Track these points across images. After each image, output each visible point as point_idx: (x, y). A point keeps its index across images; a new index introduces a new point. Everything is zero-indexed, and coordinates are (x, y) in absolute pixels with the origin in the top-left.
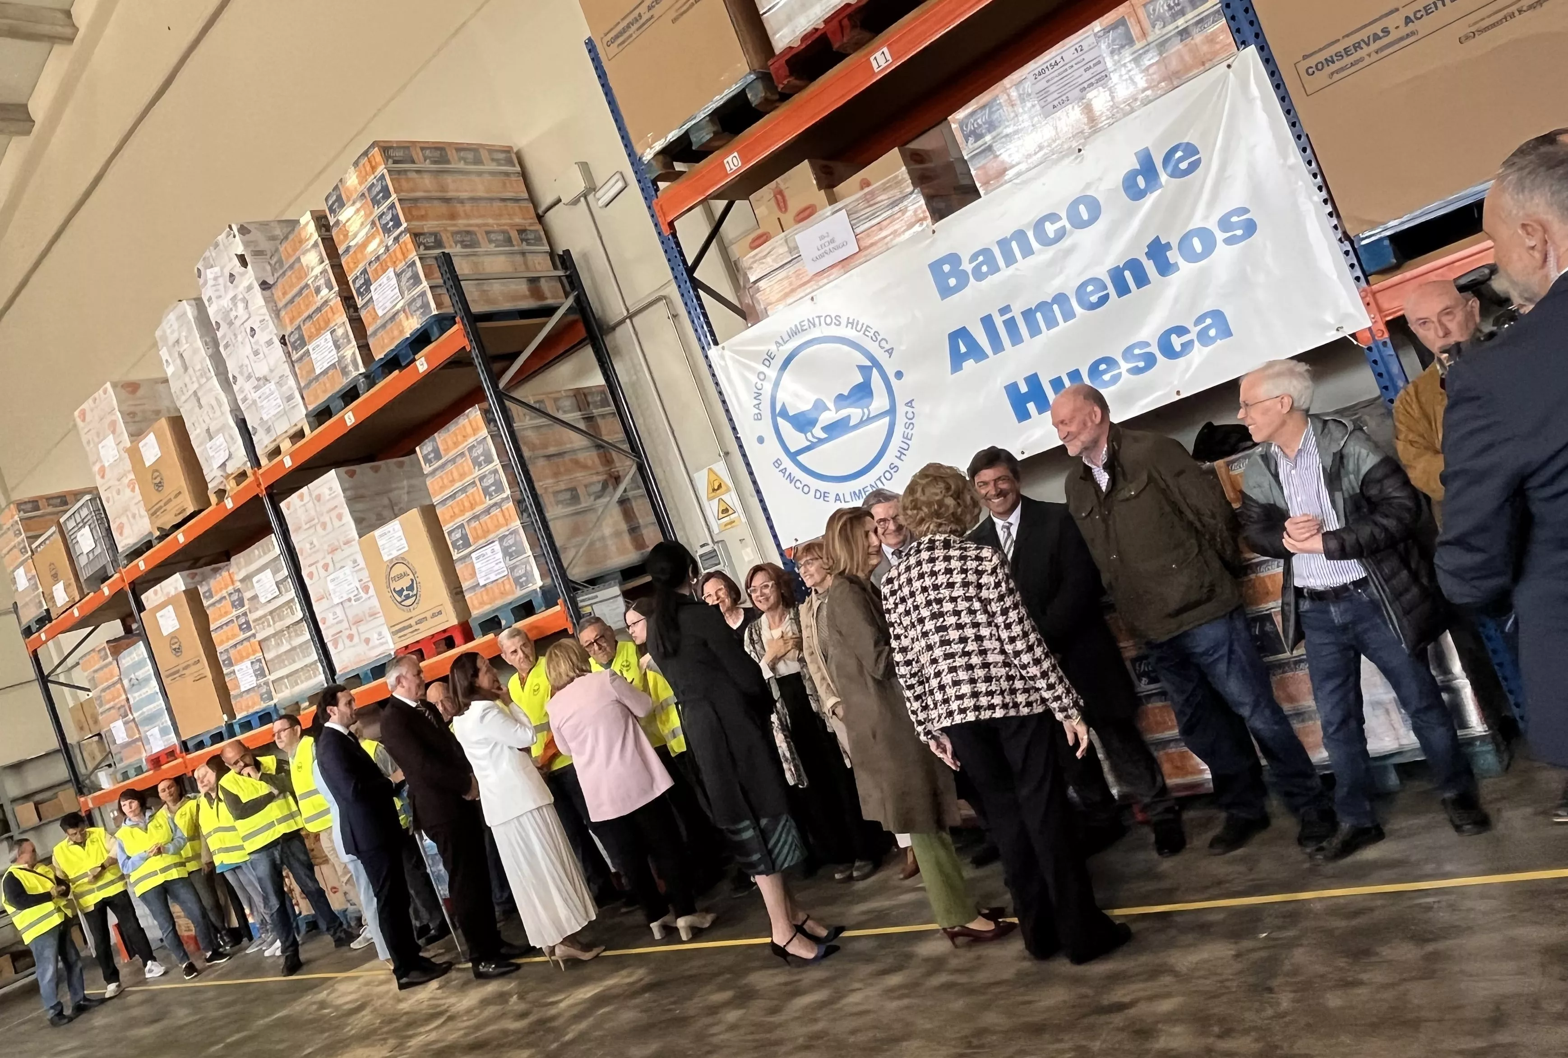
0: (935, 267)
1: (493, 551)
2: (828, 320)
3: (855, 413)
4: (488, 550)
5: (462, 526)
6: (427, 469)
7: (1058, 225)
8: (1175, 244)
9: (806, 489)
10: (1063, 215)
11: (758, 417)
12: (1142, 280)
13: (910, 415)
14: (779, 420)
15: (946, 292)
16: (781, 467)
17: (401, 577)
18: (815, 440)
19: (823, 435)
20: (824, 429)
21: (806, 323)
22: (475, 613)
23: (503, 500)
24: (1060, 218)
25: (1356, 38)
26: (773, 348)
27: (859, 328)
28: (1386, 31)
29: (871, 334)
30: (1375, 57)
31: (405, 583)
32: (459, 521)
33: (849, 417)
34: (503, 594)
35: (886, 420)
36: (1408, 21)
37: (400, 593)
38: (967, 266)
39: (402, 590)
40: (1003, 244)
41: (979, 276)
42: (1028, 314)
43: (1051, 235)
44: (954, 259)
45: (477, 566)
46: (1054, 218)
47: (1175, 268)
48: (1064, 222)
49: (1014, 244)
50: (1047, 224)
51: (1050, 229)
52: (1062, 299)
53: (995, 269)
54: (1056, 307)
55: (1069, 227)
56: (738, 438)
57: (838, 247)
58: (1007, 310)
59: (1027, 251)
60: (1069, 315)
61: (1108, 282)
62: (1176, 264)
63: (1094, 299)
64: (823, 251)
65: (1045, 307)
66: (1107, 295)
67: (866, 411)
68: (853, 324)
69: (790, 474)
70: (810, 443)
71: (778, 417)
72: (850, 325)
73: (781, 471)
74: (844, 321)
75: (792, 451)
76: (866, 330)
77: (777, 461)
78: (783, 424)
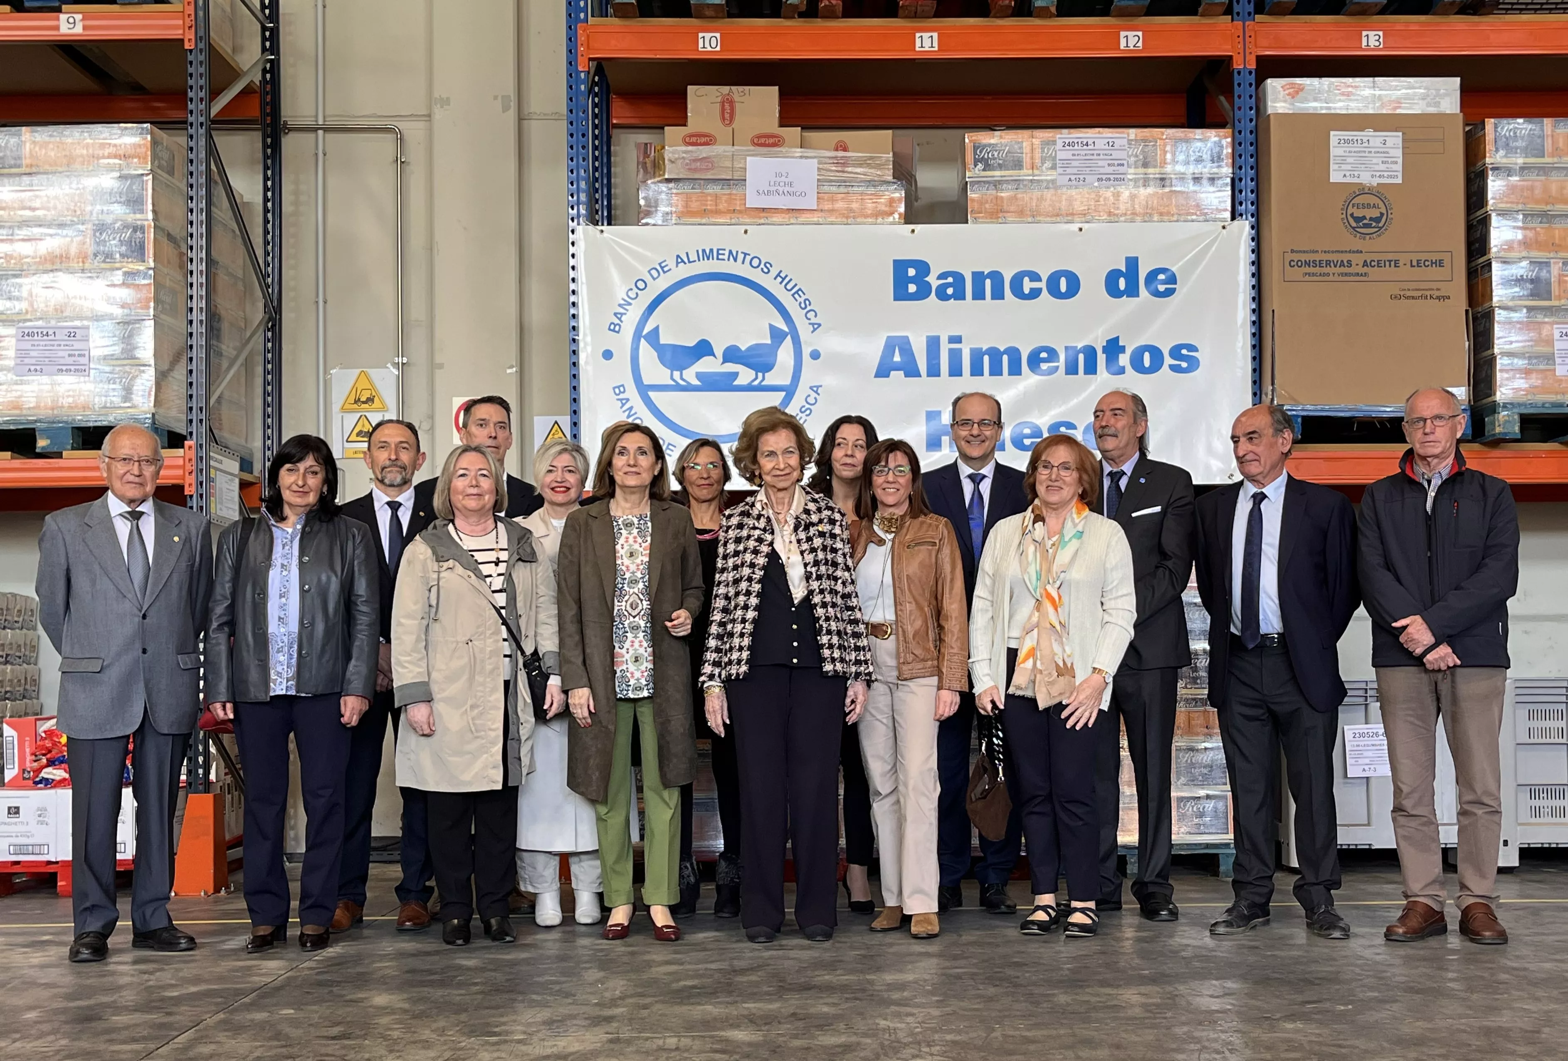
0: (900, 266)
2: (755, 262)
3: (746, 374)
4: (61, 331)
7: (1036, 285)
8: (1129, 351)
10: (1044, 279)
11: (615, 328)
12: (1091, 368)
13: (811, 399)
14: (644, 343)
15: (901, 294)
16: (621, 396)
18: (681, 383)
19: (696, 382)
21: (727, 253)
24: (1040, 280)
25: (1330, 257)
27: (789, 287)
28: (1349, 262)
29: (802, 300)
30: (1336, 278)
33: (735, 375)
35: (780, 395)
36: (1365, 264)
38: (933, 280)
40: (978, 277)
41: (942, 295)
42: (977, 354)
43: (1026, 291)
44: (923, 268)
46: (1035, 277)
47: (1122, 371)
48: (1043, 285)
49: (988, 282)
50: (1026, 279)
51: (1028, 285)
52: (1014, 353)
53: (960, 295)
54: (1005, 358)
55: (1045, 291)
56: (574, 340)
57: (794, 194)
58: (957, 339)
59: (998, 294)
60: (1015, 370)
61: (1062, 357)
62: (1124, 368)
63: (1044, 366)
64: (774, 188)
65: (995, 355)
66: (1057, 368)
67: (760, 375)
68: (784, 279)
69: (631, 408)
70: (673, 383)
71: (642, 340)
72: (779, 279)
73: (621, 400)
74: (774, 272)
75: (646, 383)
76: (797, 292)
77: (618, 387)
78: (645, 349)
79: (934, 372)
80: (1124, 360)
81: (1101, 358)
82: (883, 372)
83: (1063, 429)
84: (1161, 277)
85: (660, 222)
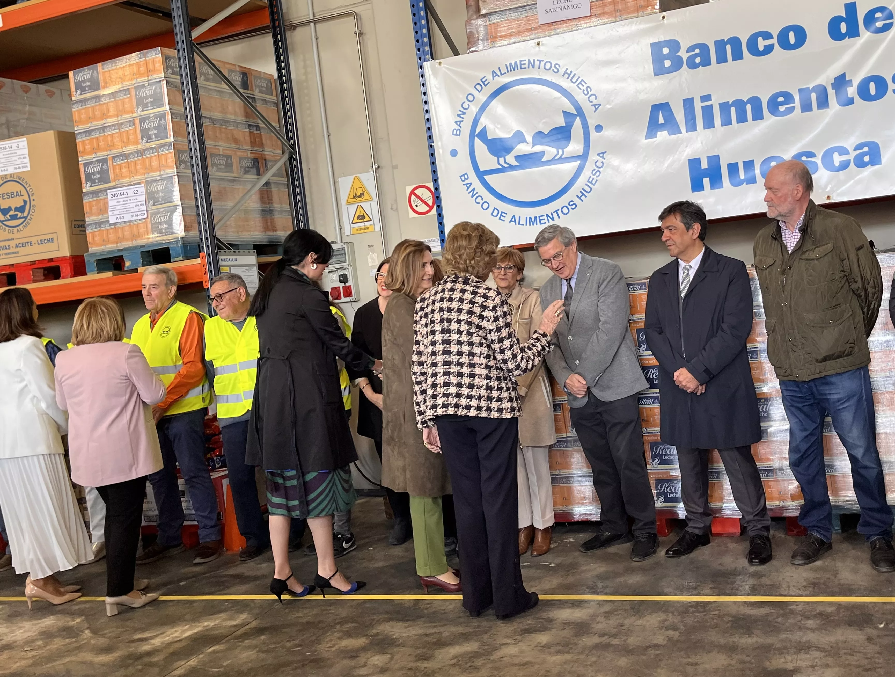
0: (656, 47)
1: (136, 192)
2: (548, 66)
3: (550, 151)
4: (130, 191)
5: (104, 161)
6: (76, 96)
7: (769, 42)
8: (855, 83)
9: (485, 206)
10: (775, 36)
11: (457, 133)
12: (825, 104)
13: (599, 164)
14: (477, 140)
15: (658, 70)
16: (467, 182)
17: (12, 195)
18: (506, 166)
19: (515, 163)
20: (517, 157)
21: (526, 63)
22: (92, 249)
23: (163, 145)
24: (772, 37)
26: (489, 77)
27: (574, 80)
29: (584, 88)
31: (18, 202)
32: (101, 155)
33: (543, 153)
34: (134, 237)
35: (576, 164)
37: (5, 212)
38: (684, 55)
39: (10, 209)
40: (720, 45)
41: (692, 65)
42: (725, 107)
43: (761, 48)
44: (674, 45)
45: (111, 203)
46: (767, 35)
47: (851, 102)
48: (774, 41)
49: (728, 47)
50: (760, 39)
51: (761, 43)
52: (755, 102)
53: (707, 62)
54: (749, 107)
55: (777, 46)
56: (431, 146)
57: (573, 7)
58: (706, 98)
59: (738, 56)
60: (758, 116)
61: (797, 98)
62: (852, 98)
63: (782, 108)
64: (558, 6)
65: (740, 105)
66: (794, 107)
67: (560, 151)
68: (569, 75)
69: (474, 190)
70: (500, 167)
71: (476, 138)
72: (566, 75)
73: (466, 185)
74: (562, 71)
75: (481, 170)
76: (580, 83)
77: (464, 175)
78: (479, 144)
79: (692, 127)
80: (852, 91)
81: (831, 93)
82: (649, 133)
83: (804, 158)
84: (878, 15)
85: (481, 48)
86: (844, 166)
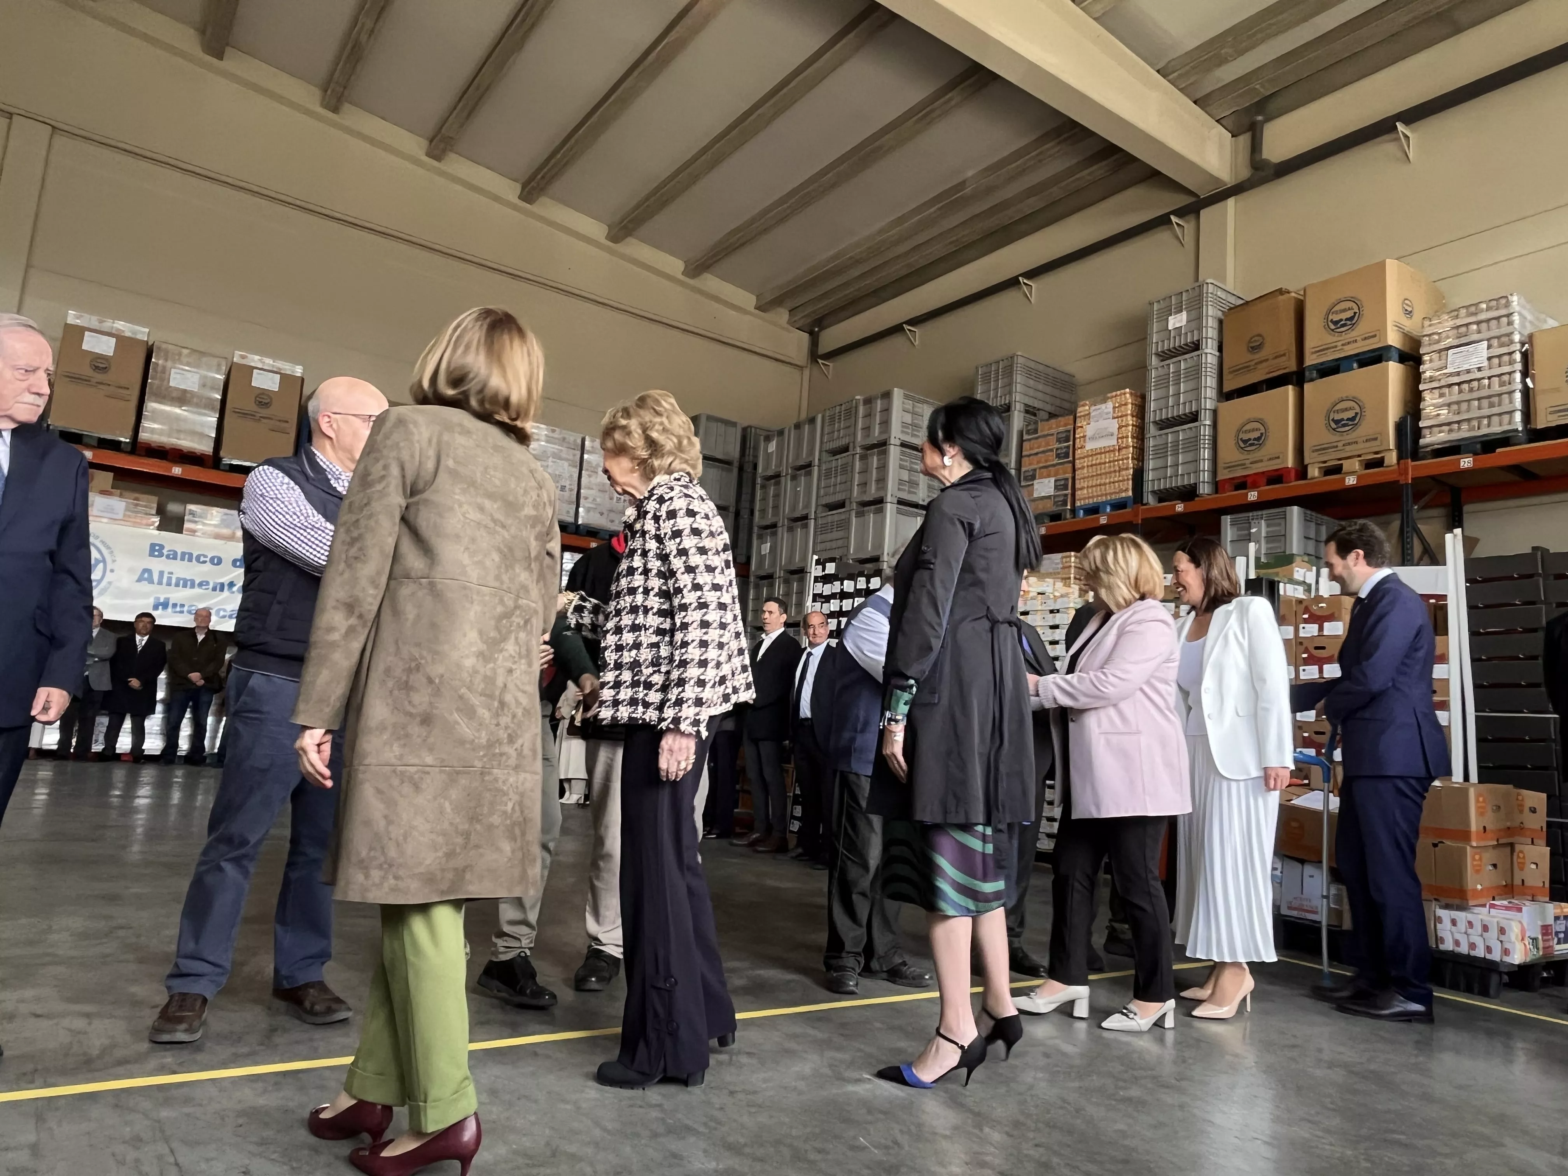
0: (153, 546)
7: (205, 559)
10: (209, 558)
12: (222, 590)
15: (151, 554)
24: (207, 558)
38: (165, 552)
40: (183, 553)
41: (168, 557)
42: (178, 580)
43: (201, 561)
44: (162, 547)
46: (205, 556)
48: (208, 560)
49: (187, 556)
51: (202, 559)
52: (193, 581)
53: (175, 558)
54: (189, 582)
58: (172, 573)
59: (190, 560)
60: (192, 587)
61: (211, 585)
63: (203, 587)
65: (185, 580)
79: (160, 583)
81: (226, 588)
82: (139, 580)
86: (224, 617)
